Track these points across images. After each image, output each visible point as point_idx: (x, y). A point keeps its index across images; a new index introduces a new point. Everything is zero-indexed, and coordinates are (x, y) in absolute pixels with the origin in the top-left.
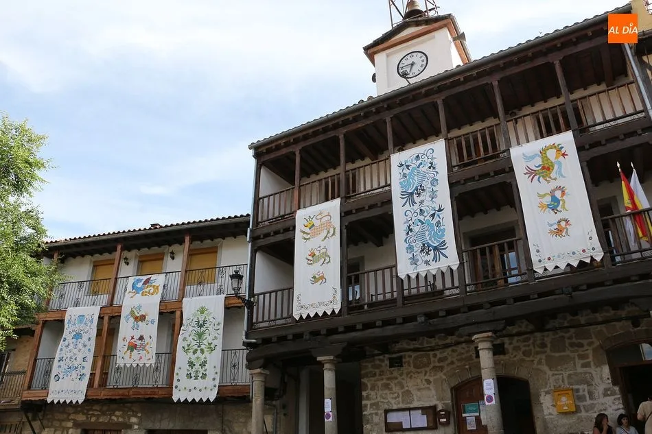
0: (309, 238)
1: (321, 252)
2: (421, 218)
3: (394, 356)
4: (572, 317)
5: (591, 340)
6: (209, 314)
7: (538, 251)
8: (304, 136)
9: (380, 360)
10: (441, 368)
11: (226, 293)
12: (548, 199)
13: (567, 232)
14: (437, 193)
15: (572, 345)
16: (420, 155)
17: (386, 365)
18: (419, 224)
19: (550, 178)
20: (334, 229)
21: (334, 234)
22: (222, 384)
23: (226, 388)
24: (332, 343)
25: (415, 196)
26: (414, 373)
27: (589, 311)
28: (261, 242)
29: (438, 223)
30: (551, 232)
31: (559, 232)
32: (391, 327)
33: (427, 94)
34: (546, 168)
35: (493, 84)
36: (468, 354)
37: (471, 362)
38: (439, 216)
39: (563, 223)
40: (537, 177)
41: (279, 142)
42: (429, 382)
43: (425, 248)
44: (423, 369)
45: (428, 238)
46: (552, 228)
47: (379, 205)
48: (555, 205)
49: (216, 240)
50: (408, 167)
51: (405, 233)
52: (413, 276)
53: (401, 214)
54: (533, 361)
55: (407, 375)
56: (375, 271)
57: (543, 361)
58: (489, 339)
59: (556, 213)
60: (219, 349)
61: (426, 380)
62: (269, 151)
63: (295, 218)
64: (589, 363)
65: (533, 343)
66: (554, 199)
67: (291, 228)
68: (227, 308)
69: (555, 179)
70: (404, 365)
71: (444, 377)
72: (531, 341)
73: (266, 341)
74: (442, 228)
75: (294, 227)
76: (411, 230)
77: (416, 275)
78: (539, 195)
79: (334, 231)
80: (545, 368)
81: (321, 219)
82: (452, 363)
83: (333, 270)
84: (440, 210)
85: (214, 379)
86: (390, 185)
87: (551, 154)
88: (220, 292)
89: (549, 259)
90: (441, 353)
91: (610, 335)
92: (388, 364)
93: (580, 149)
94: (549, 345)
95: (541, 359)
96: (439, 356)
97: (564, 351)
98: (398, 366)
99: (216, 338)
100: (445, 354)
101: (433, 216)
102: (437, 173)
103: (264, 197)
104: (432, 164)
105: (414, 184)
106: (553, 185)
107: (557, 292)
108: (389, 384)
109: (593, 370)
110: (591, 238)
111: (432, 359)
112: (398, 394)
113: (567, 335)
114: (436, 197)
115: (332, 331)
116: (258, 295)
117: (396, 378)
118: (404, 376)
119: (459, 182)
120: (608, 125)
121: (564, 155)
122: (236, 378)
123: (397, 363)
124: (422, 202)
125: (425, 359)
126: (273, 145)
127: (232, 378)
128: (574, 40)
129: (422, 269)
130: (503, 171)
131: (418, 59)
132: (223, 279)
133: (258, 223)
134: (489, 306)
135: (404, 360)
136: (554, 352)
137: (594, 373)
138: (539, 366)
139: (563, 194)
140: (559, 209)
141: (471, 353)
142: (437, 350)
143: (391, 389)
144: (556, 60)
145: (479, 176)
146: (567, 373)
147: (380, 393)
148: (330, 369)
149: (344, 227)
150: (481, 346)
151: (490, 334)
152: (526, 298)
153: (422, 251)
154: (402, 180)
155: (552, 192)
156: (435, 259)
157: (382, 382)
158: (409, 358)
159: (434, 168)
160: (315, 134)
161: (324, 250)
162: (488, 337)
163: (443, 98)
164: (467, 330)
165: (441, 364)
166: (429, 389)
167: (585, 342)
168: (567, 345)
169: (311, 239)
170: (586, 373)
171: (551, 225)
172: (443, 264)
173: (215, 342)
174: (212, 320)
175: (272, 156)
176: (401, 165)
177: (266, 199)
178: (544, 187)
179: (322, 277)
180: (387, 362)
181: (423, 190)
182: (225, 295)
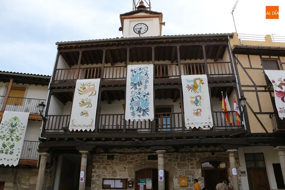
0: (82, 94)
1: (87, 101)
2: (139, 96)
3: (110, 154)
4: (190, 148)
5: (196, 158)
6: (19, 121)
7: (188, 120)
8: (86, 46)
9: (103, 156)
10: (132, 162)
11: (30, 112)
12: (194, 100)
13: (200, 114)
14: (148, 87)
15: (188, 159)
16: (141, 68)
17: (106, 158)
18: (138, 98)
19: (196, 91)
20: (96, 92)
21: (95, 94)
22: (22, 158)
23: (23, 160)
24: (87, 145)
25: (137, 86)
26: (119, 163)
27: (197, 147)
28: (55, 91)
29: (146, 99)
30: (194, 113)
31: (197, 114)
32: (119, 142)
33: (148, 43)
34: (195, 87)
35: (177, 47)
36: (145, 158)
37: (145, 161)
38: (147, 96)
39: (199, 111)
40: (191, 90)
41: (72, 45)
42: (125, 168)
43: (139, 110)
44: (123, 162)
45: (141, 105)
46: (195, 112)
47: (119, 86)
48: (196, 102)
49: (25, 85)
50: (135, 72)
51: (130, 101)
52: (132, 121)
53: (129, 92)
54: (172, 164)
55: (115, 164)
56: (106, 115)
57: (176, 165)
58: (163, 153)
59: (197, 106)
60: (22, 140)
61: (124, 167)
62: (66, 48)
63: (76, 83)
64: (194, 167)
65: (173, 157)
66: (197, 100)
67: (73, 87)
68: (30, 120)
69: (198, 92)
70: (114, 159)
71: (133, 167)
72: (172, 156)
73: (53, 139)
74: (148, 102)
75: (75, 87)
76: (134, 100)
77: (133, 120)
78: (191, 97)
79: (96, 93)
80: (176, 167)
81: (89, 86)
82: (137, 161)
83: (93, 111)
84: (148, 94)
85: (17, 155)
86: (126, 78)
87: (198, 82)
88: (27, 111)
89: (192, 124)
90: (132, 156)
91: (203, 157)
92: (107, 158)
93: (209, 82)
94: (179, 158)
95: (175, 163)
96: (131, 157)
97: (185, 161)
98: (111, 159)
99: (21, 134)
100: (134, 157)
101: (144, 96)
102: (149, 78)
103: (60, 69)
104: (146, 73)
105: (137, 80)
106: (197, 94)
107: (194, 137)
108: (106, 167)
109: (195, 170)
110: (209, 119)
111: (128, 158)
112: (110, 172)
113: (187, 155)
114: (147, 88)
115: (88, 140)
116: (50, 116)
117: (110, 165)
118: (114, 164)
119: (158, 84)
120: (220, 76)
121: (203, 83)
122: (30, 156)
123: (111, 158)
124: (140, 89)
125: (125, 158)
126: (69, 46)
127: (27, 155)
128: (206, 40)
129: (137, 118)
130: (177, 84)
131: (143, 27)
132: (29, 105)
133: (54, 81)
134: (165, 139)
135: (114, 157)
136: (181, 161)
137: (195, 171)
138: (174, 167)
139: (200, 99)
140: (198, 104)
141: (146, 157)
142: (131, 154)
143: (107, 169)
144: (204, 45)
145: (167, 84)
146: (185, 170)
147: (101, 171)
148: (85, 157)
149: (101, 92)
150: (159, 155)
151: (164, 151)
152: (182, 138)
153: (138, 110)
154: (132, 77)
155: (196, 97)
156: (143, 115)
157: (103, 166)
158: (117, 156)
159: (147, 75)
160: (91, 46)
161: (89, 101)
162: (164, 152)
163: (155, 47)
164: (154, 148)
165: (132, 161)
166: (125, 171)
167: (193, 159)
168: (187, 159)
169: (83, 95)
170: (192, 171)
171: (194, 110)
172: (146, 118)
173: (20, 136)
174: (20, 124)
175: (67, 51)
176: (132, 71)
177: (60, 71)
178: (193, 94)
179: (87, 113)
180: (107, 157)
181: (141, 84)
182: (29, 113)
